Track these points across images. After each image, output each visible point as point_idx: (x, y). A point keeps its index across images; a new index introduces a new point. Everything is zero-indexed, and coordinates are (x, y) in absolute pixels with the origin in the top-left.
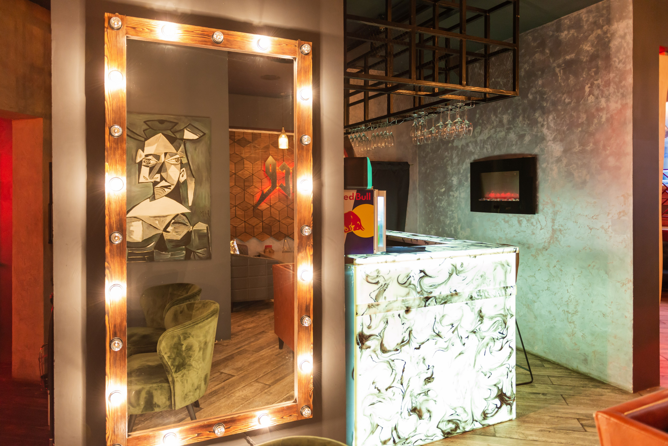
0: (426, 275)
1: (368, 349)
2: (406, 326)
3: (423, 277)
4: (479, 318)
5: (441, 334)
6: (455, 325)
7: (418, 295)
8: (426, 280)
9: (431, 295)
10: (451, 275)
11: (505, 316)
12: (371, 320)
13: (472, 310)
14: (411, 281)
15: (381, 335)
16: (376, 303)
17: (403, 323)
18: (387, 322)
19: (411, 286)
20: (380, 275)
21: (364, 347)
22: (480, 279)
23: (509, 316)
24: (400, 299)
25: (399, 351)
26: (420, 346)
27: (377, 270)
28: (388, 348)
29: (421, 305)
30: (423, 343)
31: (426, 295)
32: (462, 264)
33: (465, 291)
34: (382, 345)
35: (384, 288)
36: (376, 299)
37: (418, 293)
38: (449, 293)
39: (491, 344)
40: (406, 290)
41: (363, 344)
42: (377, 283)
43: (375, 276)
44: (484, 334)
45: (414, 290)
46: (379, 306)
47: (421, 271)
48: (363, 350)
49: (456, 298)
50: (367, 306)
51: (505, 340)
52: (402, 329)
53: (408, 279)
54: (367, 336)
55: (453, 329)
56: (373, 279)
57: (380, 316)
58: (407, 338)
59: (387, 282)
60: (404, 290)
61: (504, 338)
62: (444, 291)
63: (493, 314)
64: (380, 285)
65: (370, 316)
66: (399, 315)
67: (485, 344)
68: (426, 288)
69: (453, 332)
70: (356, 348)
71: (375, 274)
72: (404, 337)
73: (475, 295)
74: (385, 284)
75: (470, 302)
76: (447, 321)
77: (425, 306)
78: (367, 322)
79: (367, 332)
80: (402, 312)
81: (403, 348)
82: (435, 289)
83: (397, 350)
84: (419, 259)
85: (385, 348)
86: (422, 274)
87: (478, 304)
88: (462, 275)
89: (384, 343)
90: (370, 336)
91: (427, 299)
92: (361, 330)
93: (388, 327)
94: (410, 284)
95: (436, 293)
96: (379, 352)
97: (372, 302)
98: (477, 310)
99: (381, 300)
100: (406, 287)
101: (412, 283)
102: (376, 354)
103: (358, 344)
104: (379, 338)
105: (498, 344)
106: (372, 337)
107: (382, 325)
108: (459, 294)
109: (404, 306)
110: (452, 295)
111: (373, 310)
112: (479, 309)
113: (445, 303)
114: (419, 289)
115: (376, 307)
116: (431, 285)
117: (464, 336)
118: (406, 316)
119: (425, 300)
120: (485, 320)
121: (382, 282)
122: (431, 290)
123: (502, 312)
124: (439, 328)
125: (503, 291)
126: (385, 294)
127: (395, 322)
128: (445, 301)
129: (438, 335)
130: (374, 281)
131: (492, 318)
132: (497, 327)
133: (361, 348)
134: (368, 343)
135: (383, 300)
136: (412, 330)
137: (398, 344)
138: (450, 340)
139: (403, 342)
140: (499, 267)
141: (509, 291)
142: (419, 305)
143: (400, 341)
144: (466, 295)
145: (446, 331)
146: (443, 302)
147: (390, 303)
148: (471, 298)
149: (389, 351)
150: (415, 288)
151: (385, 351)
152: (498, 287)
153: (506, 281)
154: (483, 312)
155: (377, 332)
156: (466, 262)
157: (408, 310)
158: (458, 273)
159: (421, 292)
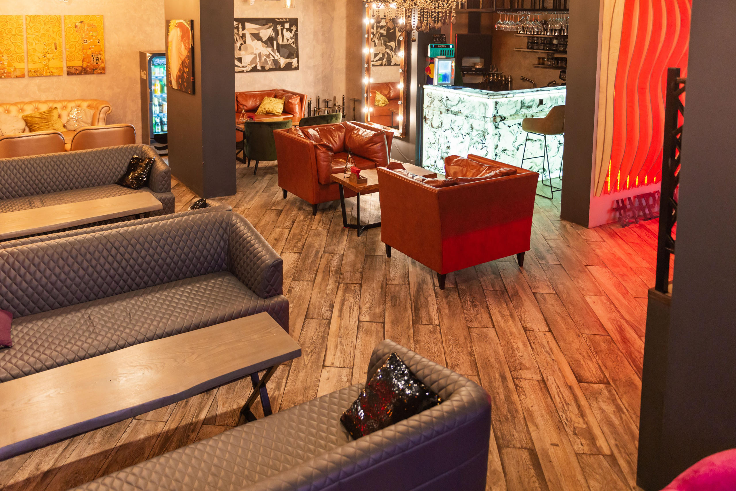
0: (448, 99)
1: (427, 124)
4: (471, 128)
6: (460, 127)
8: (448, 101)
9: (450, 109)
10: (459, 102)
13: (468, 123)
14: (443, 100)
15: (432, 120)
17: (439, 117)
18: (434, 115)
20: (432, 94)
22: (472, 109)
23: (486, 133)
24: (438, 107)
26: (444, 130)
27: (431, 92)
30: (446, 130)
32: (464, 99)
33: (465, 112)
35: (433, 100)
38: (457, 111)
39: (477, 144)
44: (473, 137)
47: (447, 97)
49: (460, 114)
50: (427, 106)
52: (439, 120)
54: (427, 119)
57: (432, 111)
58: (440, 125)
60: (440, 104)
61: (483, 144)
62: (455, 109)
63: (478, 128)
65: (428, 111)
67: (474, 143)
68: (448, 105)
69: (459, 130)
70: (424, 123)
71: (430, 94)
73: (469, 116)
75: (467, 118)
76: (457, 124)
77: (447, 113)
78: (427, 113)
79: (427, 117)
80: (439, 113)
81: (439, 129)
83: (437, 128)
87: (471, 121)
88: (464, 104)
89: (432, 123)
91: (448, 110)
92: (425, 115)
93: (434, 117)
95: (452, 109)
97: (429, 105)
98: (470, 124)
99: (432, 105)
100: (441, 102)
102: (430, 127)
103: (424, 120)
105: (480, 146)
106: (429, 120)
107: (432, 116)
109: (439, 110)
111: (428, 108)
115: (430, 107)
116: (450, 104)
117: (464, 134)
118: (440, 115)
120: (474, 130)
121: (432, 98)
122: (450, 107)
123: (483, 130)
124: (453, 126)
125: (483, 118)
126: (434, 103)
127: (436, 116)
128: (456, 114)
129: (452, 129)
130: (430, 96)
131: (477, 131)
132: (480, 136)
134: (427, 121)
138: (457, 133)
140: (482, 105)
142: (445, 112)
144: (465, 114)
145: (456, 128)
146: (454, 114)
147: (434, 107)
148: (467, 116)
150: (444, 104)
151: (433, 127)
152: (481, 115)
153: (485, 113)
154: (473, 126)
155: (430, 118)
156: (466, 98)
157: (441, 113)
158: (462, 102)
159: (446, 107)
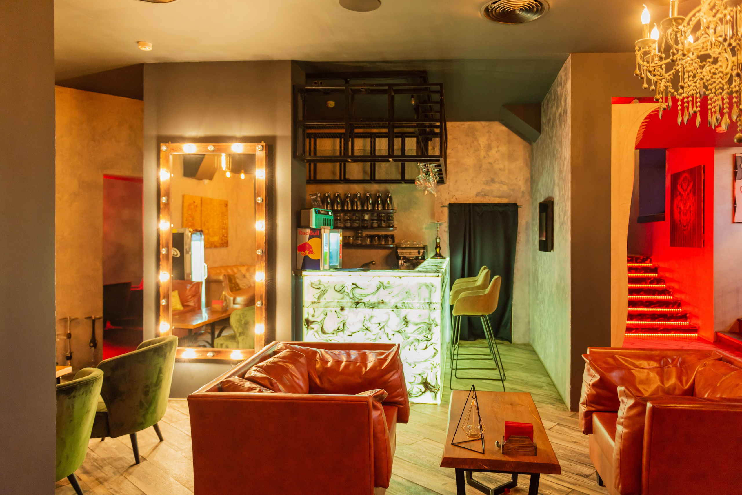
0: (358, 287)
1: (312, 330)
2: (341, 319)
3: (355, 288)
4: (404, 323)
5: (369, 329)
6: (382, 325)
7: (351, 300)
8: (357, 291)
9: (361, 301)
10: (378, 289)
11: (430, 324)
12: (314, 311)
13: (398, 316)
14: (345, 290)
15: (322, 322)
16: (318, 301)
17: (339, 317)
18: (326, 315)
19: (345, 293)
20: (321, 283)
21: (309, 328)
22: (406, 295)
23: (433, 325)
24: (336, 301)
25: (336, 334)
26: (352, 334)
27: (319, 280)
28: (327, 332)
29: (352, 307)
30: (354, 333)
31: (357, 300)
32: (388, 283)
33: (391, 302)
34: (322, 329)
35: (324, 292)
36: (319, 298)
37: (351, 298)
38: (377, 301)
39: (416, 343)
40: (341, 296)
41: (308, 326)
42: (319, 288)
43: (318, 284)
44: (409, 335)
45: (347, 296)
46: (320, 303)
47: (353, 284)
48: (309, 330)
49: (382, 305)
50: (311, 302)
51: (429, 343)
52: (338, 321)
53: (343, 288)
54: (311, 321)
55: (380, 327)
56: (317, 285)
57: (321, 309)
58: (341, 327)
59: (327, 289)
60: (339, 296)
61: (428, 341)
62: (373, 299)
63: (418, 320)
64: (321, 290)
65: (314, 309)
66: (336, 311)
67: (410, 342)
68: (357, 295)
69: (380, 329)
70: (304, 328)
71: (318, 283)
72: (339, 326)
73: (399, 305)
74: (325, 290)
75: (395, 309)
76: (375, 321)
77: (356, 308)
78: (312, 312)
79: (311, 319)
80: (338, 309)
81: (338, 333)
82: (364, 297)
83: (334, 334)
84: (350, 276)
85: (325, 331)
86: (354, 286)
87: (404, 312)
88: (388, 290)
89: (324, 327)
90: (314, 322)
91: (358, 303)
92: (307, 317)
93: (327, 318)
94: (344, 292)
95: (366, 300)
96: (320, 333)
97: (316, 300)
98: (403, 316)
99: (322, 300)
100: (341, 293)
101: (346, 291)
102: (318, 334)
103: (305, 325)
104: (320, 324)
105: (423, 345)
106: (315, 323)
107: (323, 316)
108: (385, 303)
109: (339, 306)
110: (379, 303)
111: (315, 305)
112: (404, 316)
113: (373, 307)
114: (351, 296)
115: (318, 303)
116: (361, 294)
117: (391, 333)
118: (341, 312)
119: (356, 303)
120: (410, 325)
121: (322, 288)
122: (362, 298)
123: (427, 321)
124: (368, 325)
125: (427, 306)
126: (325, 296)
127: (332, 315)
128: (373, 306)
129: (367, 329)
130: (317, 287)
131: (416, 324)
132: (422, 331)
133: (307, 328)
134: (312, 326)
135: (324, 300)
136: (345, 323)
137: (334, 330)
138: (377, 334)
139: (338, 329)
140: (424, 287)
141: (432, 306)
142: (351, 306)
143: (337, 328)
144: (391, 305)
145: (374, 327)
146: (371, 306)
147: (328, 302)
148: (396, 307)
149: (327, 334)
150: (348, 295)
151: (324, 333)
152: (422, 301)
153: (430, 298)
154: (408, 319)
155: (319, 320)
156: (393, 280)
157: (342, 309)
158: (385, 288)
159: (353, 298)
